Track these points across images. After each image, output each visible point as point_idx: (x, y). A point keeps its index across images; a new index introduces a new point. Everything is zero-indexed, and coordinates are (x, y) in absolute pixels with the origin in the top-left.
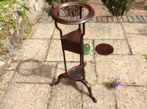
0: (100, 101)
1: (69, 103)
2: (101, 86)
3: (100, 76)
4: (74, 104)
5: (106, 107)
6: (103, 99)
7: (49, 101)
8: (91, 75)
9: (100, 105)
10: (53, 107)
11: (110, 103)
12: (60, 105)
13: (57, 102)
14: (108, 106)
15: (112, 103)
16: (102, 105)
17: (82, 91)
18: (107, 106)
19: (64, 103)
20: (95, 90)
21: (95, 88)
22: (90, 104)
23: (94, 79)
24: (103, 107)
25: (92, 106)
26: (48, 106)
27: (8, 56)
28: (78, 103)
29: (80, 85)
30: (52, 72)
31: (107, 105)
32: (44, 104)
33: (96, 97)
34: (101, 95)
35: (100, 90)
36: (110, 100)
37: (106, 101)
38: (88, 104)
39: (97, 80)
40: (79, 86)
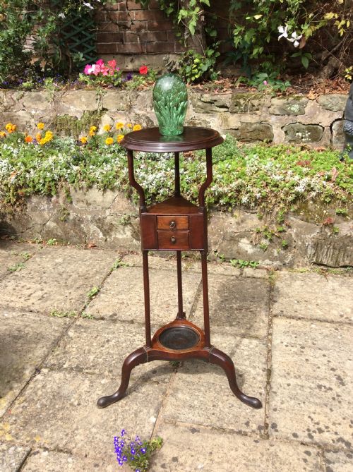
0: (98, 415)
1: (119, 354)
2: (147, 429)
3: (191, 438)
4: (114, 362)
5: (75, 426)
6: (103, 425)
7: (138, 323)
8: (201, 412)
9: (86, 414)
10: (122, 328)
11: (82, 438)
12: (122, 339)
13: (131, 335)
14: (76, 432)
15: (80, 445)
16: (86, 417)
17: (146, 381)
18: (77, 429)
19: (124, 345)
20: (140, 411)
21: (148, 413)
22: (100, 393)
23: (181, 416)
24: (79, 418)
25: (93, 396)
26: (128, 321)
27: (276, 254)
28: (111, 369)
29: (166, 380)
30: (228, 328)
31: (80, 431)
32: (134, 316)
33: (116, 410)
34: (119, 422)
35: (137, 424)
36: (91, 442)
37: (94, 430)
38: (100, 387)
39: (176, 425)
40: (163, 377)
